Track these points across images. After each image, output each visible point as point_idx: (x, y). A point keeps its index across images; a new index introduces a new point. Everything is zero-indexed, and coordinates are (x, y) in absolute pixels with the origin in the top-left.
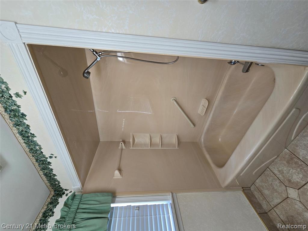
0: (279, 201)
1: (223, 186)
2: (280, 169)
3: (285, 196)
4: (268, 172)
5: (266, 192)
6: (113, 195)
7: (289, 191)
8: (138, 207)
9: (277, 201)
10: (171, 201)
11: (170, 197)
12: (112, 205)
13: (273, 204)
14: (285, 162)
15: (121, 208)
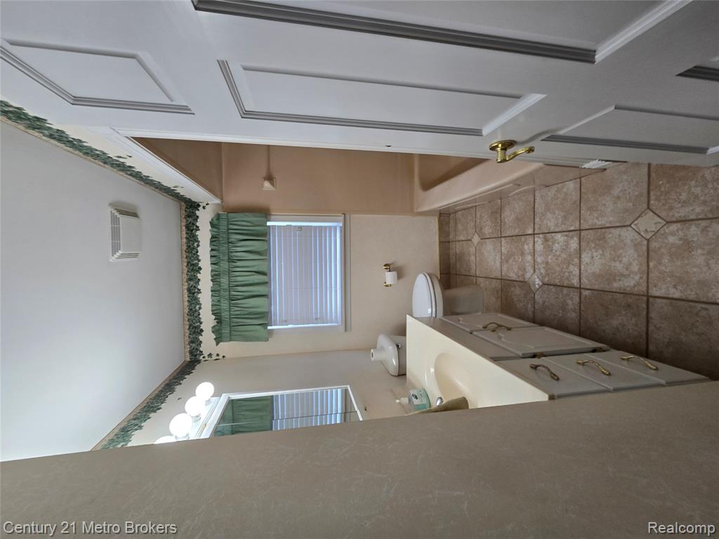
0: (464, 239)
1: (415, 211)
2: (483, 215)
3: (469, 238)
4: (472, 211)
5: (460, 227)
6: (265, 213)
7: (475, 236)
8: (300, 228)
9: (462, 238)
10: (341, 225)
11: (342, 218)
12: (269, 224)
13: (458, 238)
14: (490, 211)
15: (280, 227)
